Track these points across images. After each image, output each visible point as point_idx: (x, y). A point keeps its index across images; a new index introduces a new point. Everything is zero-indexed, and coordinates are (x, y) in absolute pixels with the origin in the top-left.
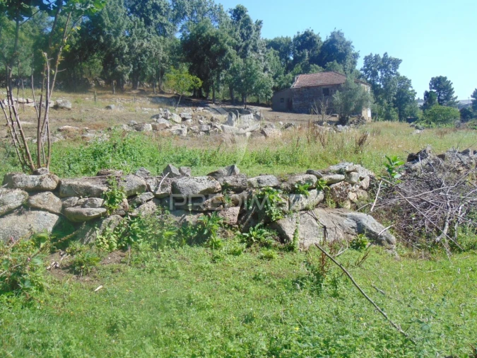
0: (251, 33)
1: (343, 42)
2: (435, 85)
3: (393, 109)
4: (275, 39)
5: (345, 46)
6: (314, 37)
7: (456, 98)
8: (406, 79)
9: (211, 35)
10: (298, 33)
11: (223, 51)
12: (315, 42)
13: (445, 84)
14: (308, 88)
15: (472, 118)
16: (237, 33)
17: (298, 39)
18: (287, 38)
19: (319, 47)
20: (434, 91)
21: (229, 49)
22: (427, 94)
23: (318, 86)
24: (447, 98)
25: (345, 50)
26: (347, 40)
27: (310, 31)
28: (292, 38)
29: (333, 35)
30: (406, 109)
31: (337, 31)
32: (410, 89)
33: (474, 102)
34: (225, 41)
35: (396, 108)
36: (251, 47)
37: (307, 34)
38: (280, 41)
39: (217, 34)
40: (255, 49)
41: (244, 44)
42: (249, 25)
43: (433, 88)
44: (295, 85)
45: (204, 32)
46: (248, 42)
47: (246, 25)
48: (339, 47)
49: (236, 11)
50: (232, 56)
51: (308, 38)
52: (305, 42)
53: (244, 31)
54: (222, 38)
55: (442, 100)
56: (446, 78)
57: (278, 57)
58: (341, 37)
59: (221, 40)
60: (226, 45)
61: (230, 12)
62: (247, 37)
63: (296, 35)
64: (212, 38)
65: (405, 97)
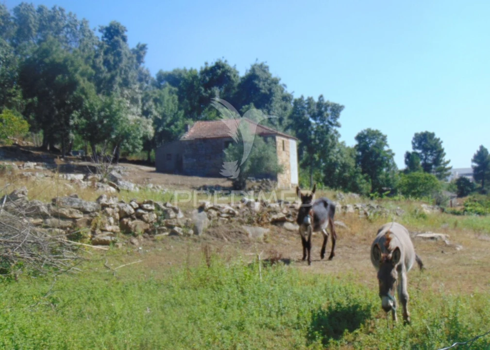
0: (120, 61)
1: (267, 79)
2: (420, 143)
3: (361, 176)
4: (175, 71)
5: (270, 84)
6: (228, 71)
7: (448, 162)
8: (380, 134)
9: (58, 61)
10: (206, 64)
11: (73, 84)
12: (229, 77)
13: (432, 143)
14: (205, 140)
15: (473, 190)
16: (98, 60)
17: (206, 72)
18: (191, 71)
19: (236, 85)
20: (419, 151)
21: (81, 82)
22: (408, 156)
23: (218, 138)
24: (437, 161)
25: (270, 90)
26: (274, 76)
27: (223, 61)
28: (199, 70)
29: (253, 69)
30: (381, 176)
31: (259, 63)
32: (386, 148)
33: (476, 169)
34: (76, 70)
35: (366, 175)
36: (118, 79)
37: (218, 66)
38: (180, 75)
39: (66, 60)
40: (125, 84)
41: (109, 76)
42: (119, 49)
43: (418, 148)
44: (186, 136)
45: (47, 57)
46: (113, 72)
47: (113, 50)
48: (261, 85)
49: (108, 30)
50: (87, 91)
51: (219, 72)
52: (215, 78)
53: (111, 57)
54: (72, 65)
55: (430, 165)
56: (433, 134)
57: (176, 97)
58: (264, 71)
59: (72, 68)
60: (77, 76)
61: (100, 31)
62: (114, 66)
63: (204, 66)
64: (59, 64)
65: (379, 159)
